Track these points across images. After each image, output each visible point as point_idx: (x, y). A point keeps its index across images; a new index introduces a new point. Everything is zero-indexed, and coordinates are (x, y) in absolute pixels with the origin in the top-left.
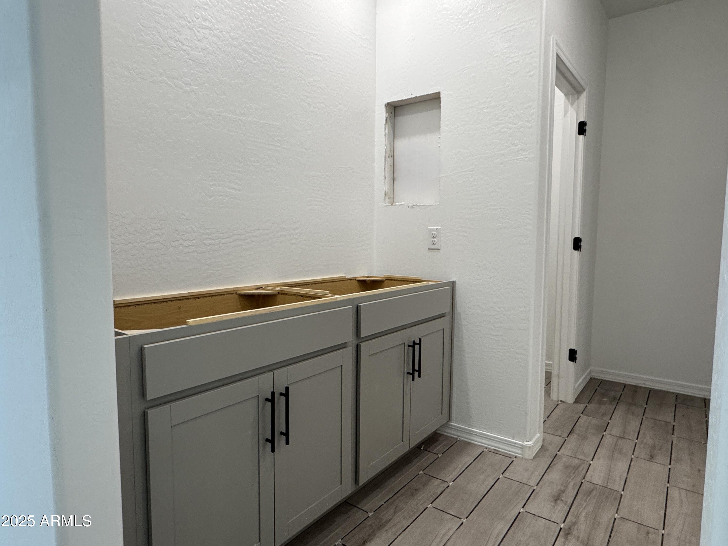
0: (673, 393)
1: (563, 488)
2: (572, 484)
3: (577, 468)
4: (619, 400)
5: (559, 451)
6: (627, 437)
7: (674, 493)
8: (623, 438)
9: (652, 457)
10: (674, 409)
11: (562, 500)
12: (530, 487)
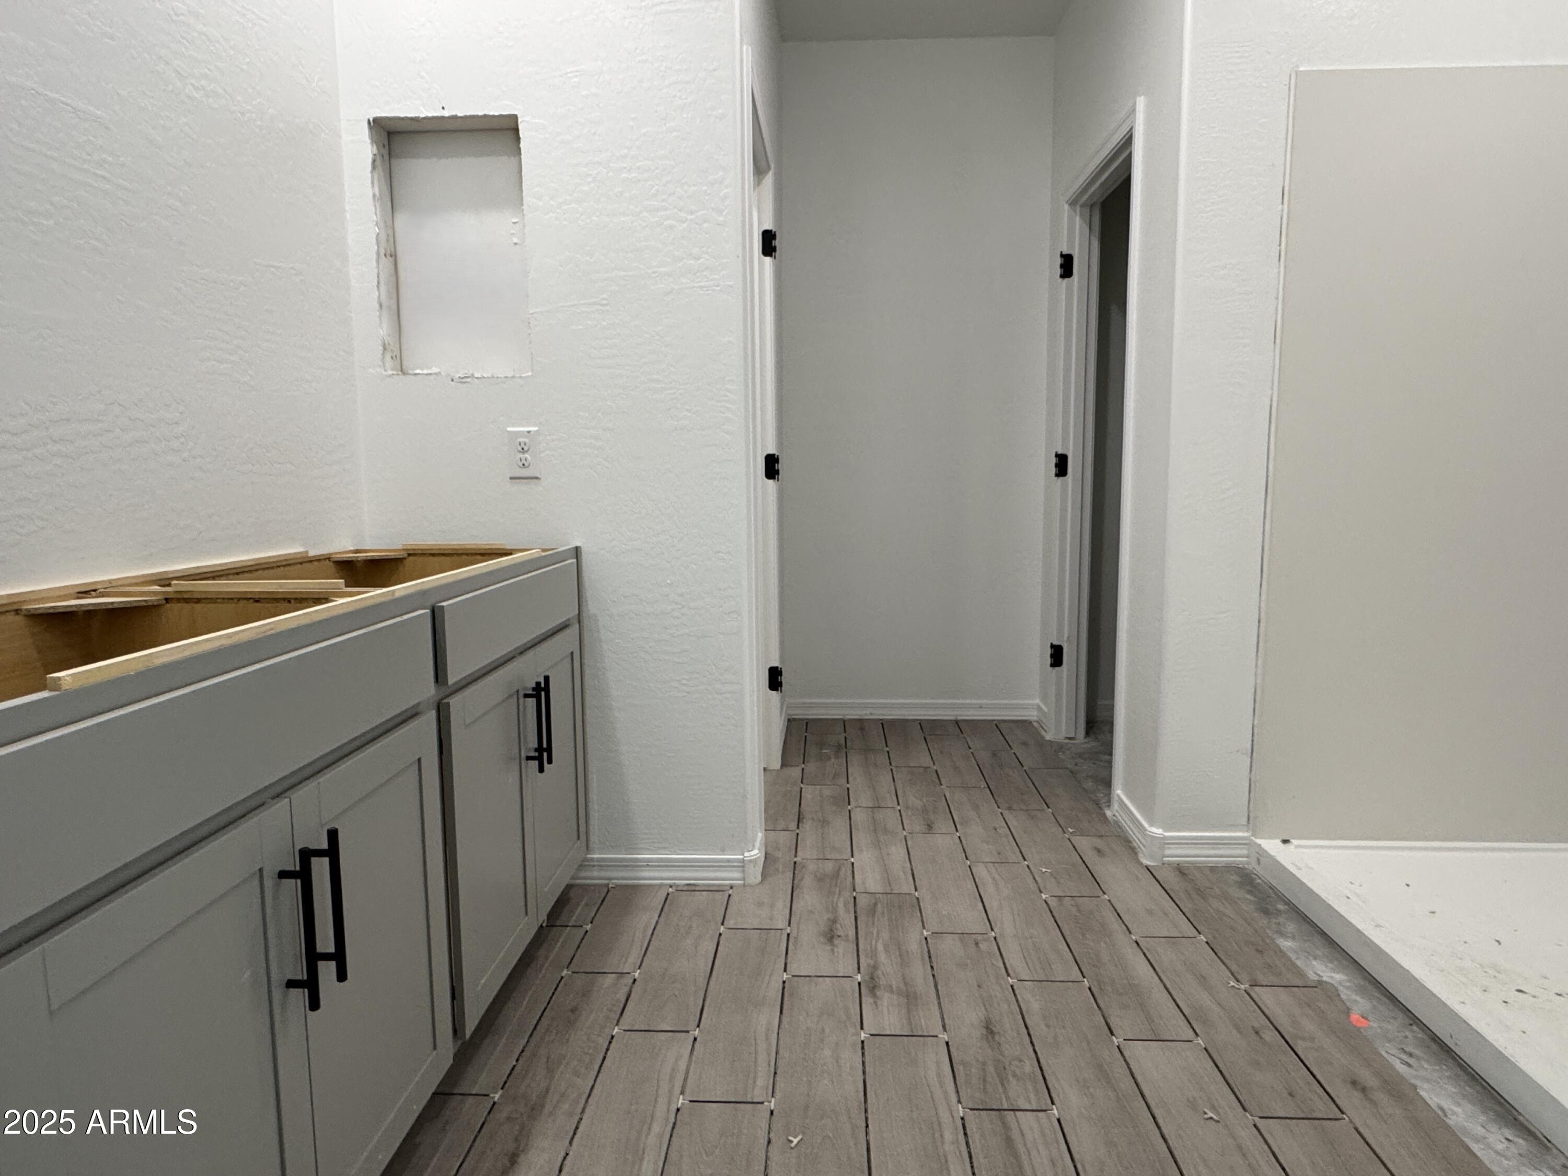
0: (915, 720)
1: (831, 916)
2: (841, 905)
3: (836, 875)
4: (846, 747)
5: (796, 856)
6: (883, 805)
7: (981, 871)
8: (879, 807)
9: (930, 827)
10: (925, 744)
11: (839, 936)
12: (779, 931)
